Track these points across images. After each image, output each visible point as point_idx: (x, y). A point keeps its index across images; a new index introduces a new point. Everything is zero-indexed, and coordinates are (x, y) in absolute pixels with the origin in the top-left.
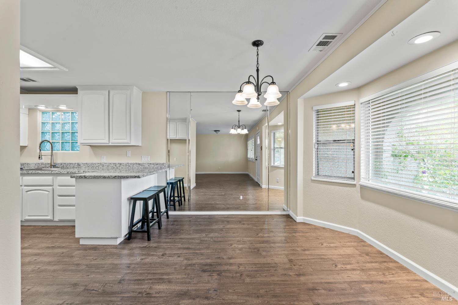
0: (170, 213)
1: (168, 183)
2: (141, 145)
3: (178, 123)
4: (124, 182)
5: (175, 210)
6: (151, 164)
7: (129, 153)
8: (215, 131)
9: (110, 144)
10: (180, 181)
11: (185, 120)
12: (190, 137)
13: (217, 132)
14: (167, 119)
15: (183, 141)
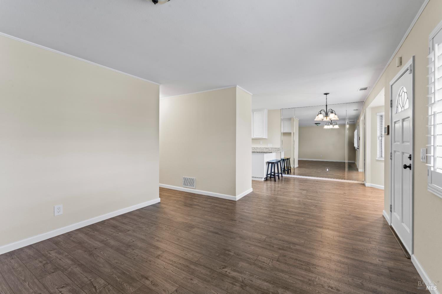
0: (283, 175)
1: (281, 159)
2: (267, 138)
3: (285, 121)
4: (265, 155)
5: (285, 174)
6: (272, 148)
7: (261, 142)
8: (315, 124)
9: (254, 138)
10: (288, 159)
11: (290, 119)
12: (294, 131)
13: (318, 124)
14: (281, 119)
15: (289, 134)
